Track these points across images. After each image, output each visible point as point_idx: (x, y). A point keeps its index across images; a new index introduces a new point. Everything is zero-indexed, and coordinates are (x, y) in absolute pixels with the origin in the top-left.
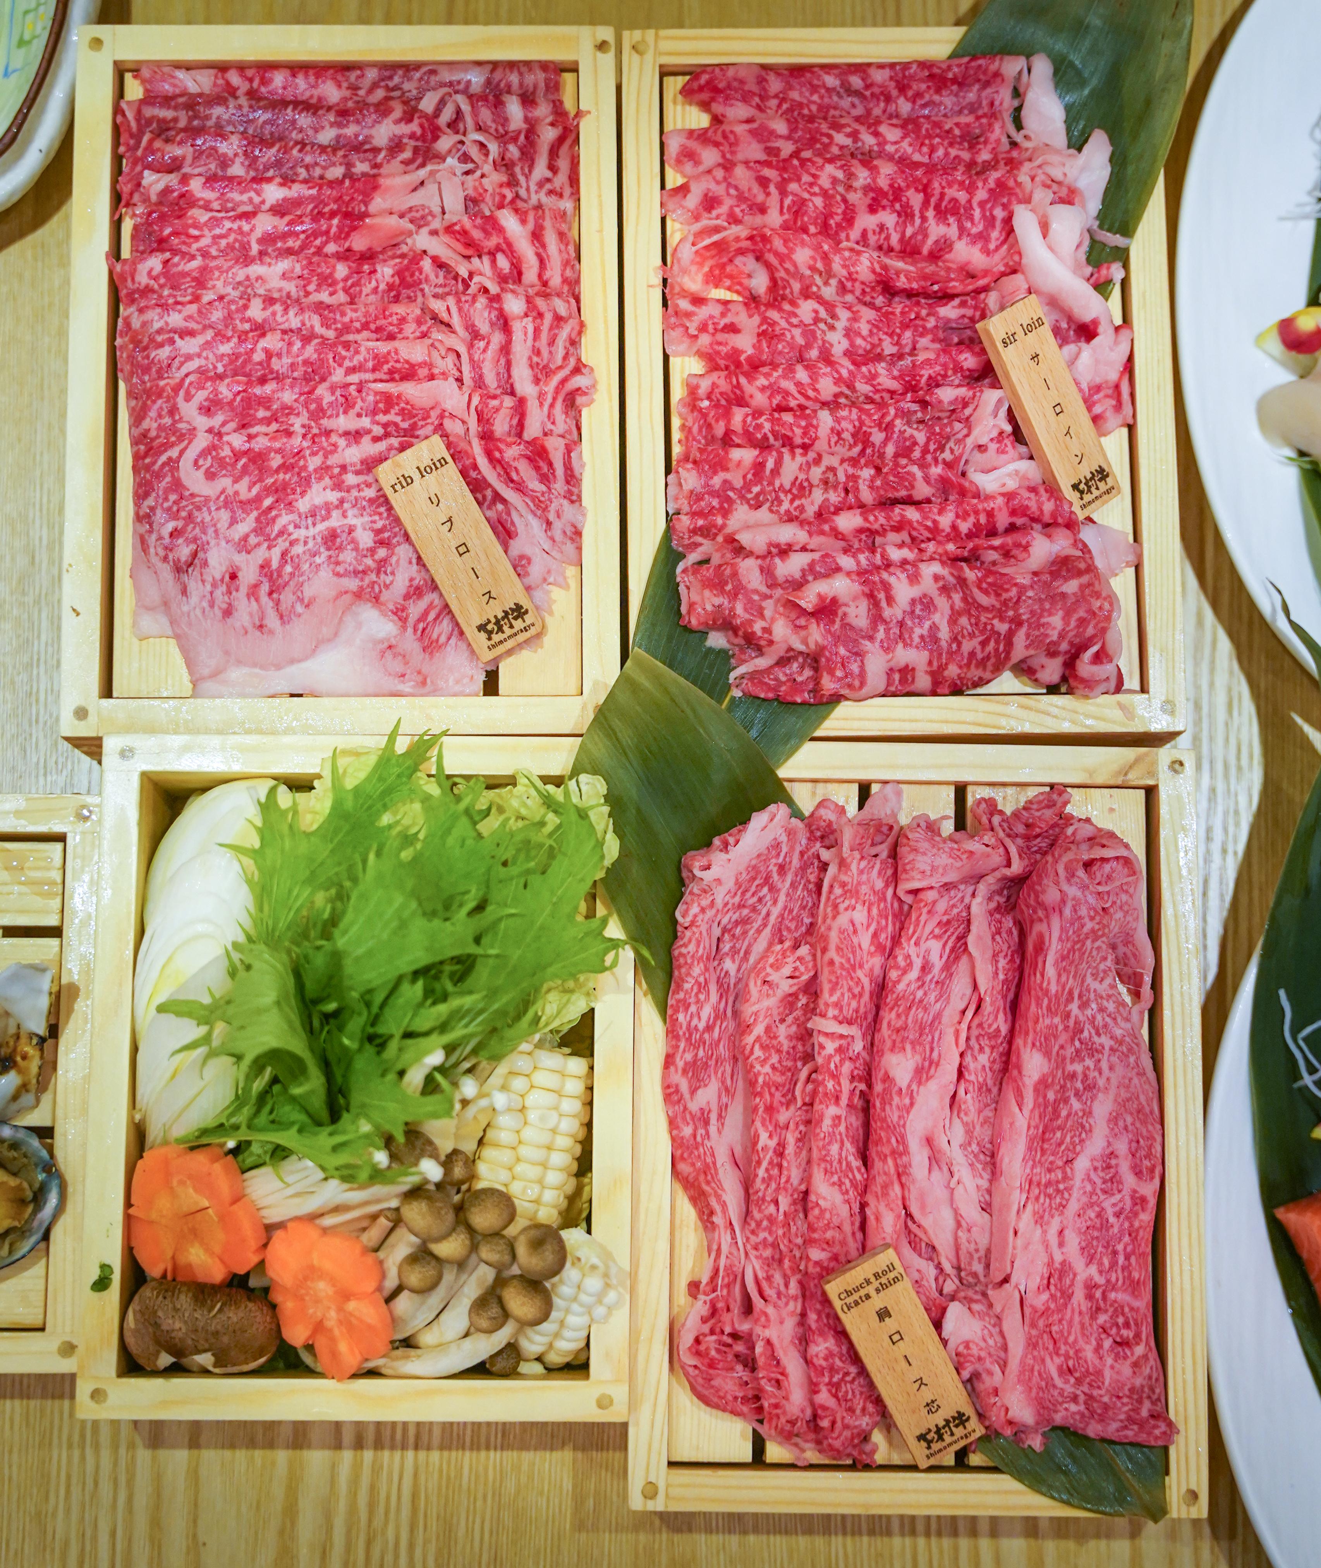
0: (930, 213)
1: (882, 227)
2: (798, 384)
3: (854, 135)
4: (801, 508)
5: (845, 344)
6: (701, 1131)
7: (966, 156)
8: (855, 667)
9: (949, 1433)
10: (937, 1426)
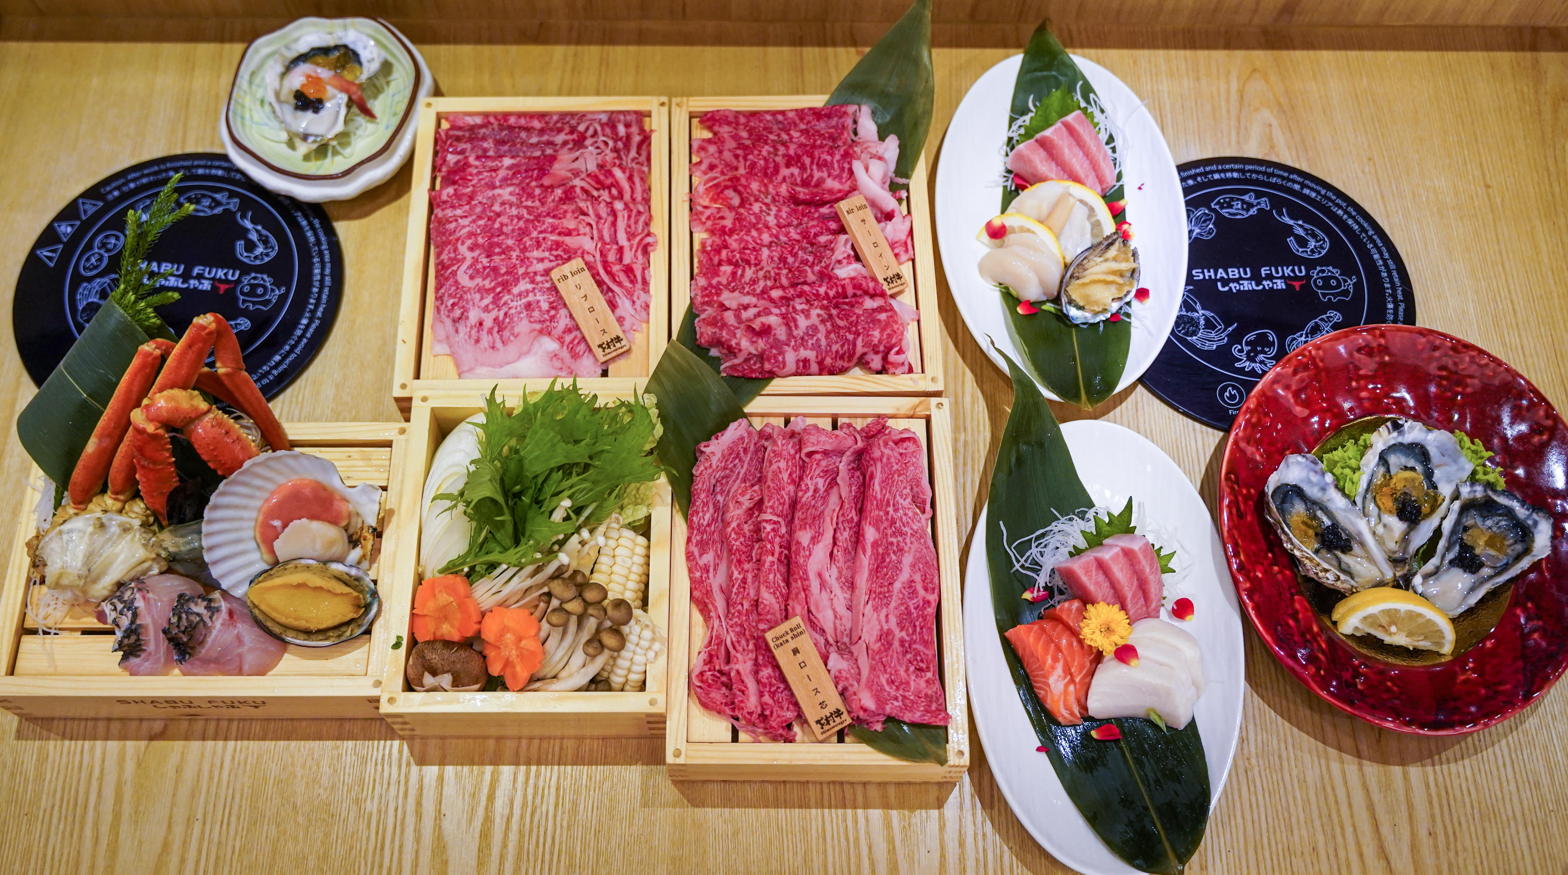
0: (814, 167)
1: (792, 175)
2: (753, 237)
3: (779, 135)
4: (754, 290)
5: (775, 221)
6: (705, 575)
7: (831, 144)
8: (780, 358)
9: (832, 720)
10: (826, 716)
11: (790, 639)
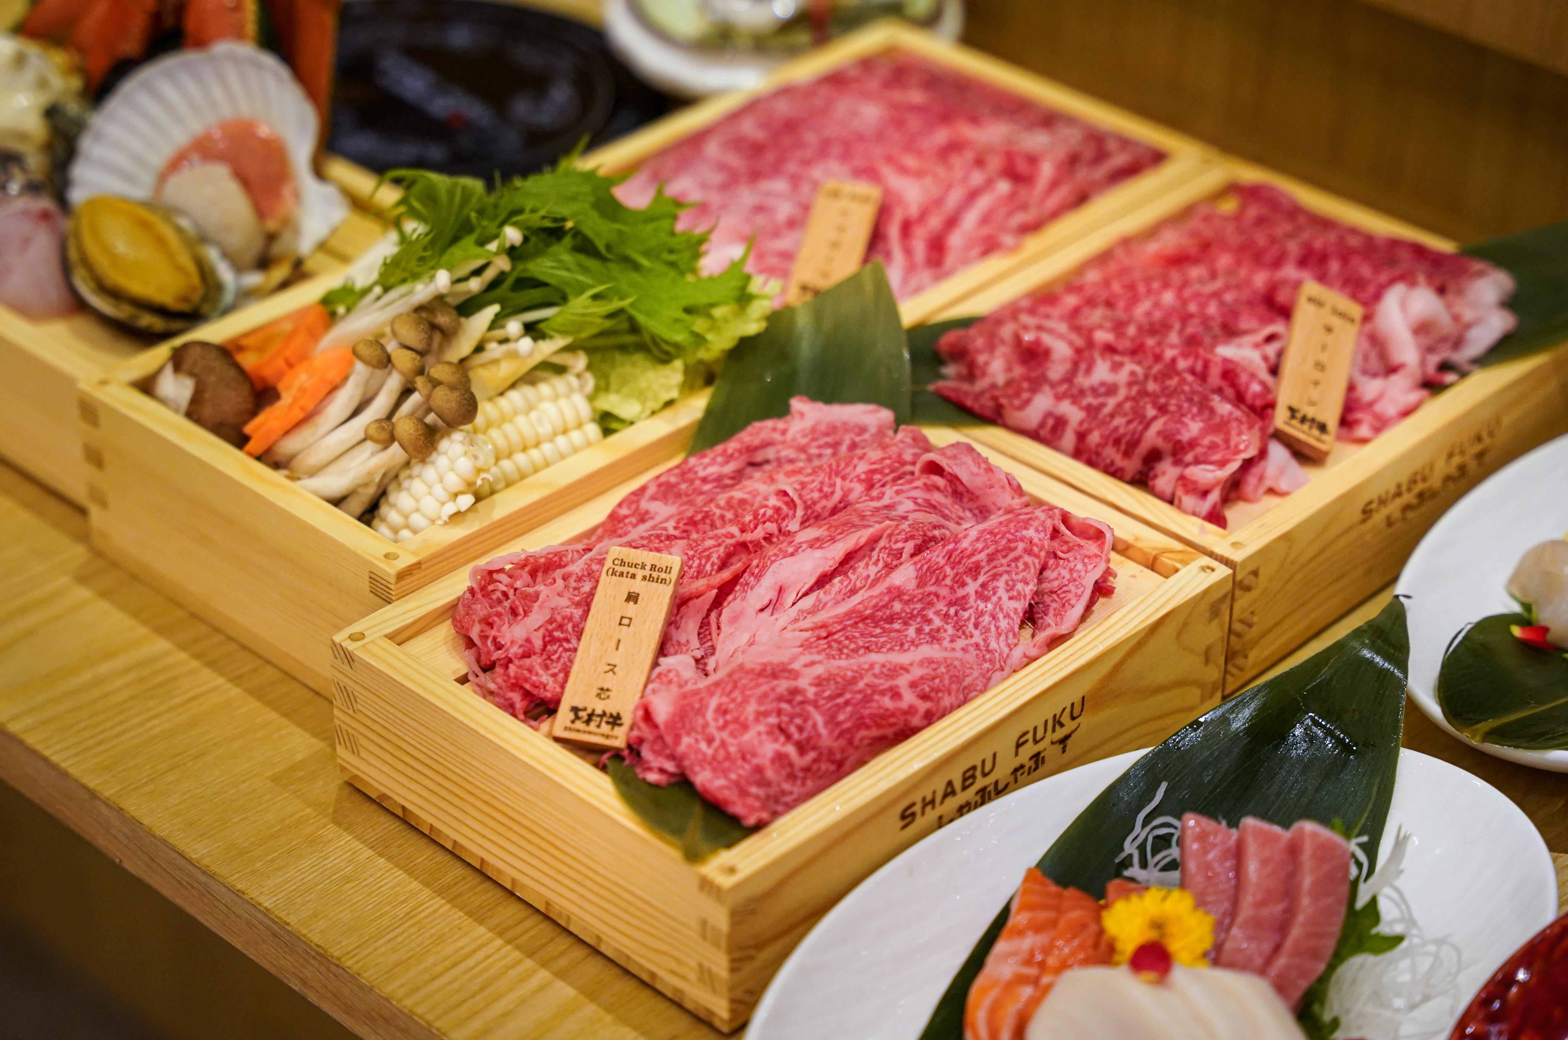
8: (1026, 398)
9: (597, 723)
10: (594, 710)
11: (639, 577)
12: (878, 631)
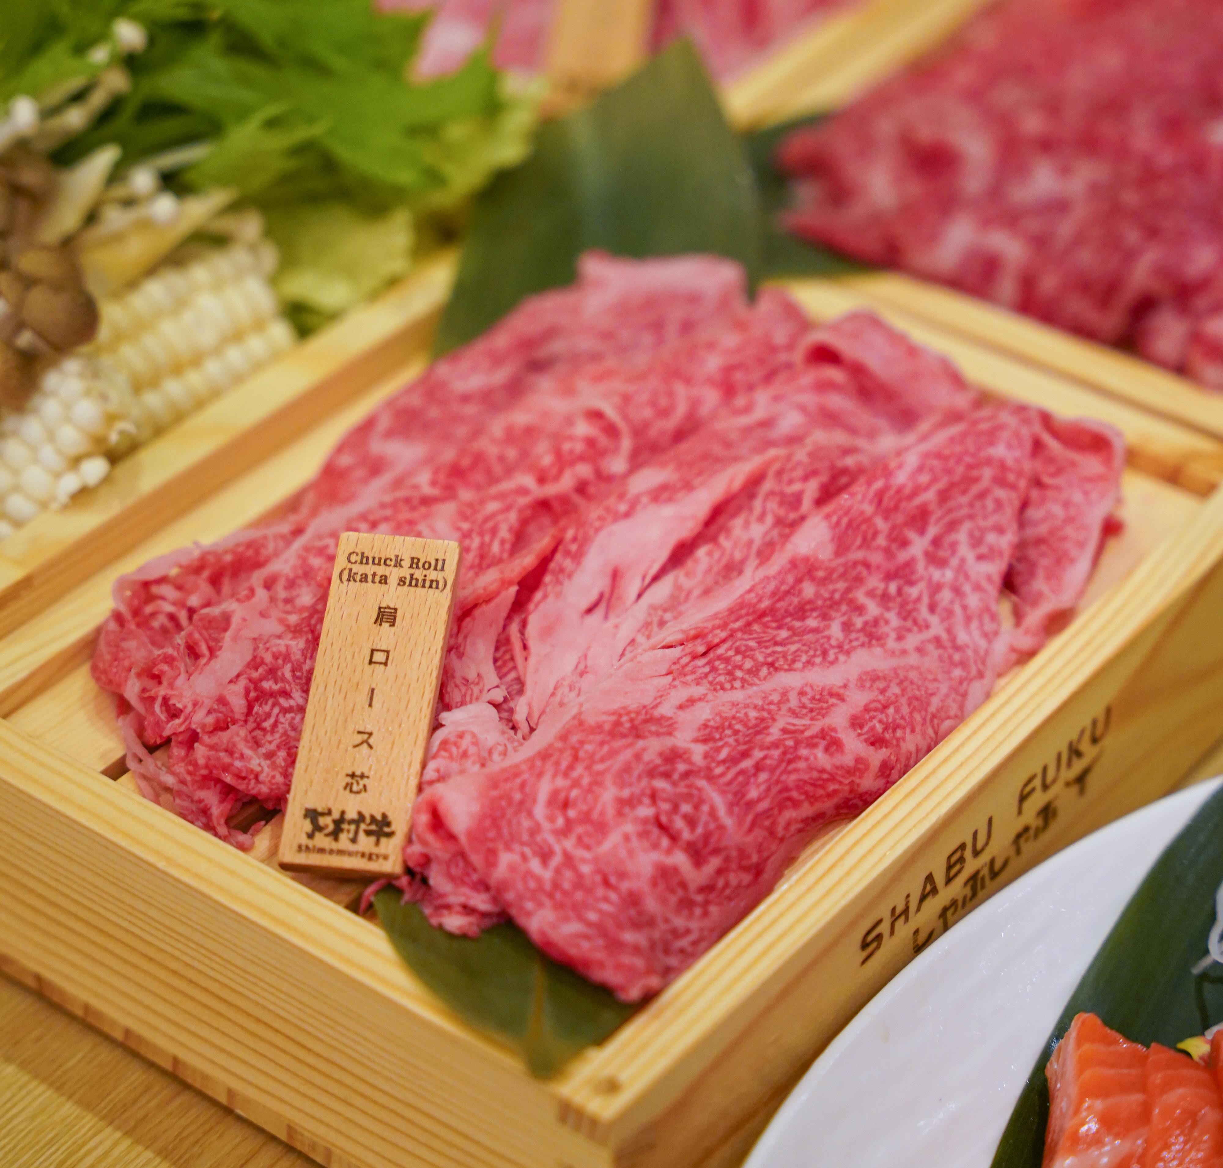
9: (351, 835)
10: (343, 813)
11: (393, 581)
12: (784, 634)
